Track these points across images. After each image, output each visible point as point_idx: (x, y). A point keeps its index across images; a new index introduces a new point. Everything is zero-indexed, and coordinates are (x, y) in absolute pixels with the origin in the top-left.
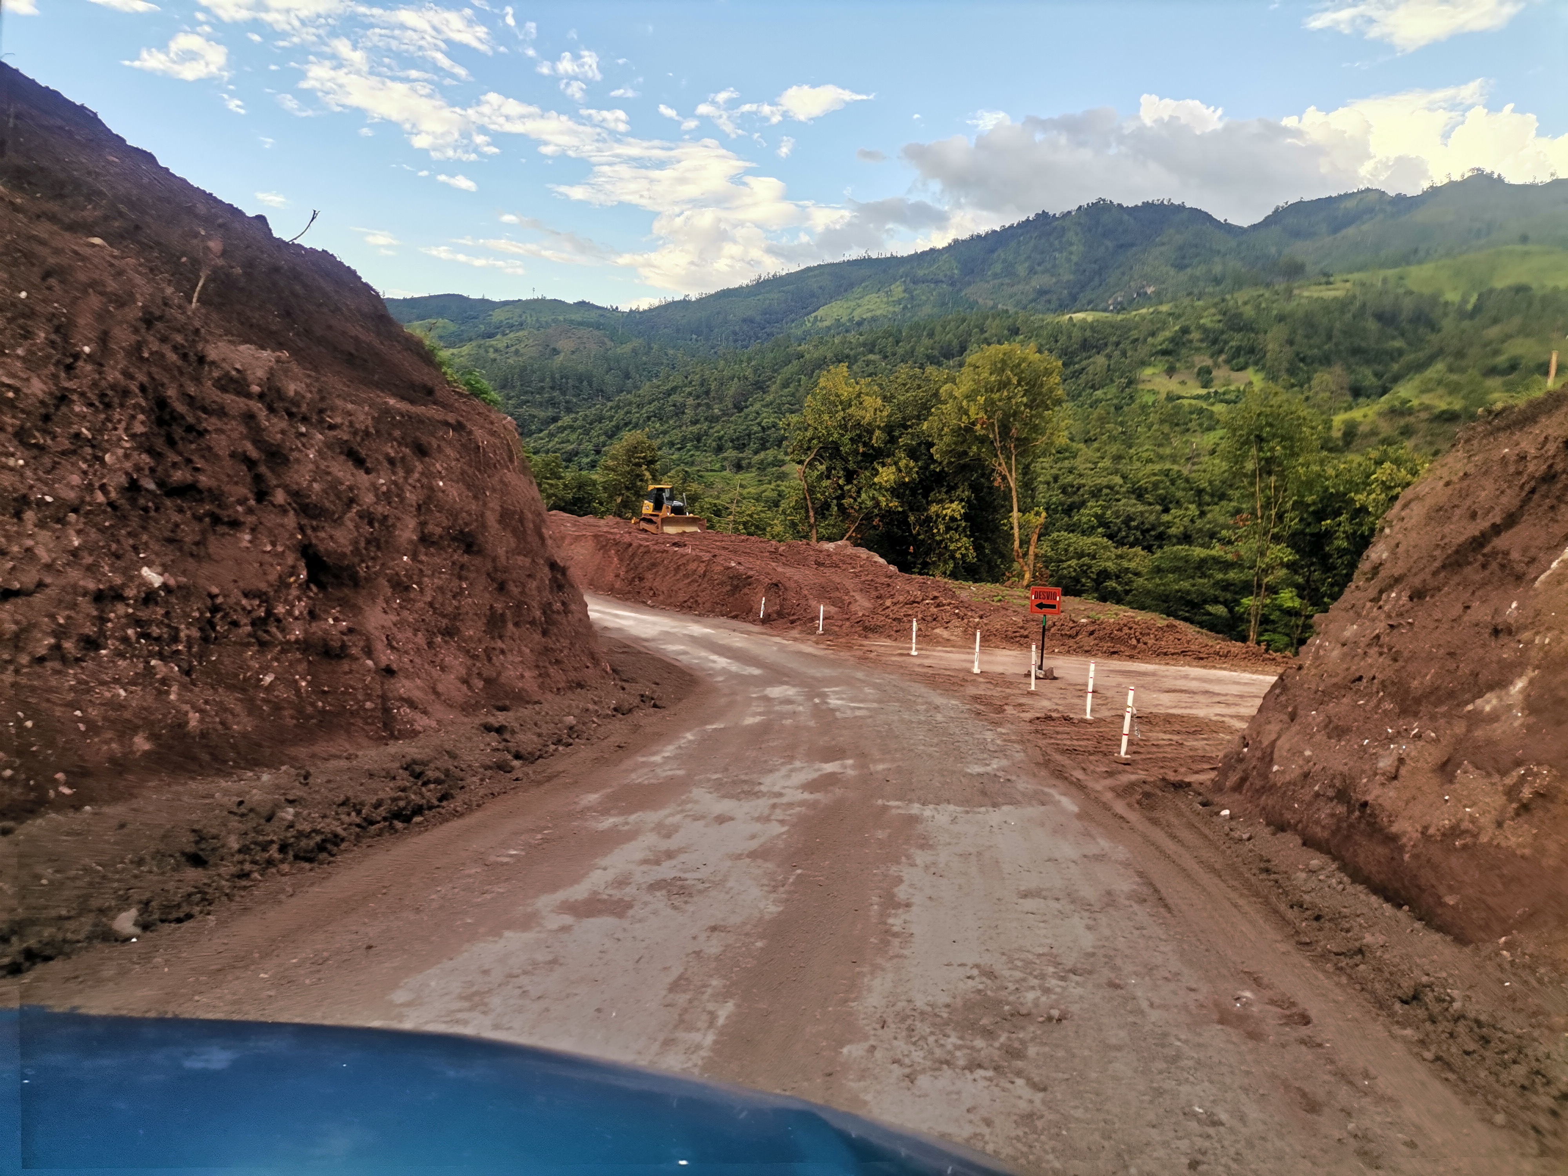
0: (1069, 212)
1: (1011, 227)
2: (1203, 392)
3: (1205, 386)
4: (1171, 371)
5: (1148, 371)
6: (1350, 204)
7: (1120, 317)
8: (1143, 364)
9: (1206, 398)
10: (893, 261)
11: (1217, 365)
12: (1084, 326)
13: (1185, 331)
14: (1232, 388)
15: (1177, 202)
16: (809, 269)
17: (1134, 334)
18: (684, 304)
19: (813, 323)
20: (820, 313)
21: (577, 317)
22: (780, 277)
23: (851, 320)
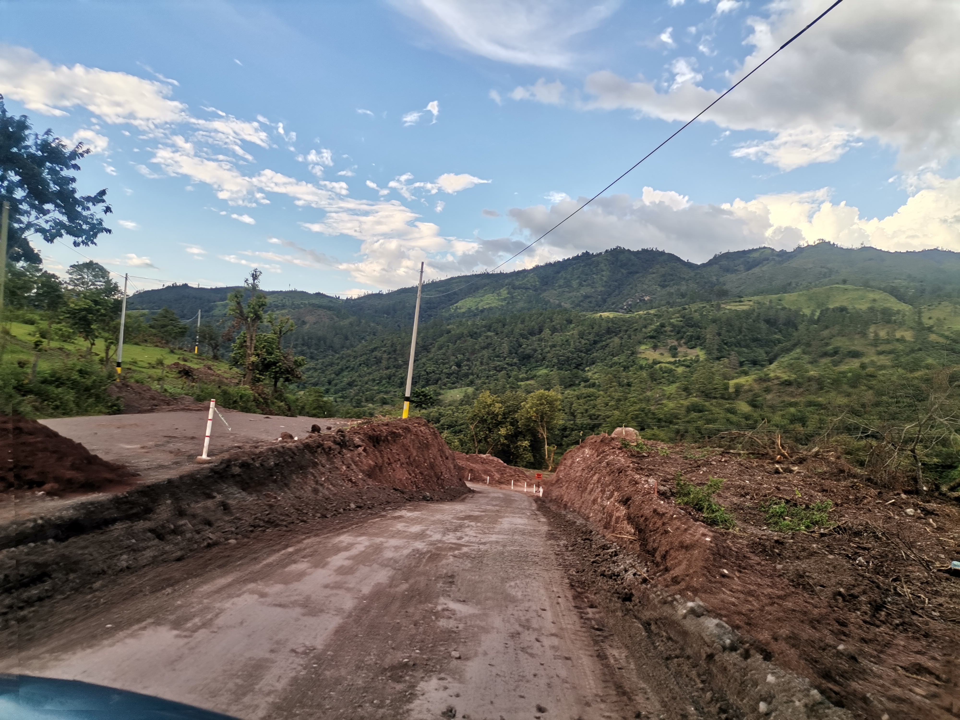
0: (601, 253)
1: (569, 259)
2: (672, 360)
3: (673, 357)
4: (655, 347)
5: (643, 347)
6: (756, 255)
7: (628, 316)
8: (640, 343)
9: (674, 363)
10: (501, 276)
11: (680, 345)
12: (608, 320)
13: (662, 326)
14: (688, 358)
15: (660, 250)
16: (452, 279)
17: (635, 326)
18: (379, 296)
19: (455, 310)
20: (459, 304)
21: (316, 301)
22: (436, 283)
23: (477, 309)
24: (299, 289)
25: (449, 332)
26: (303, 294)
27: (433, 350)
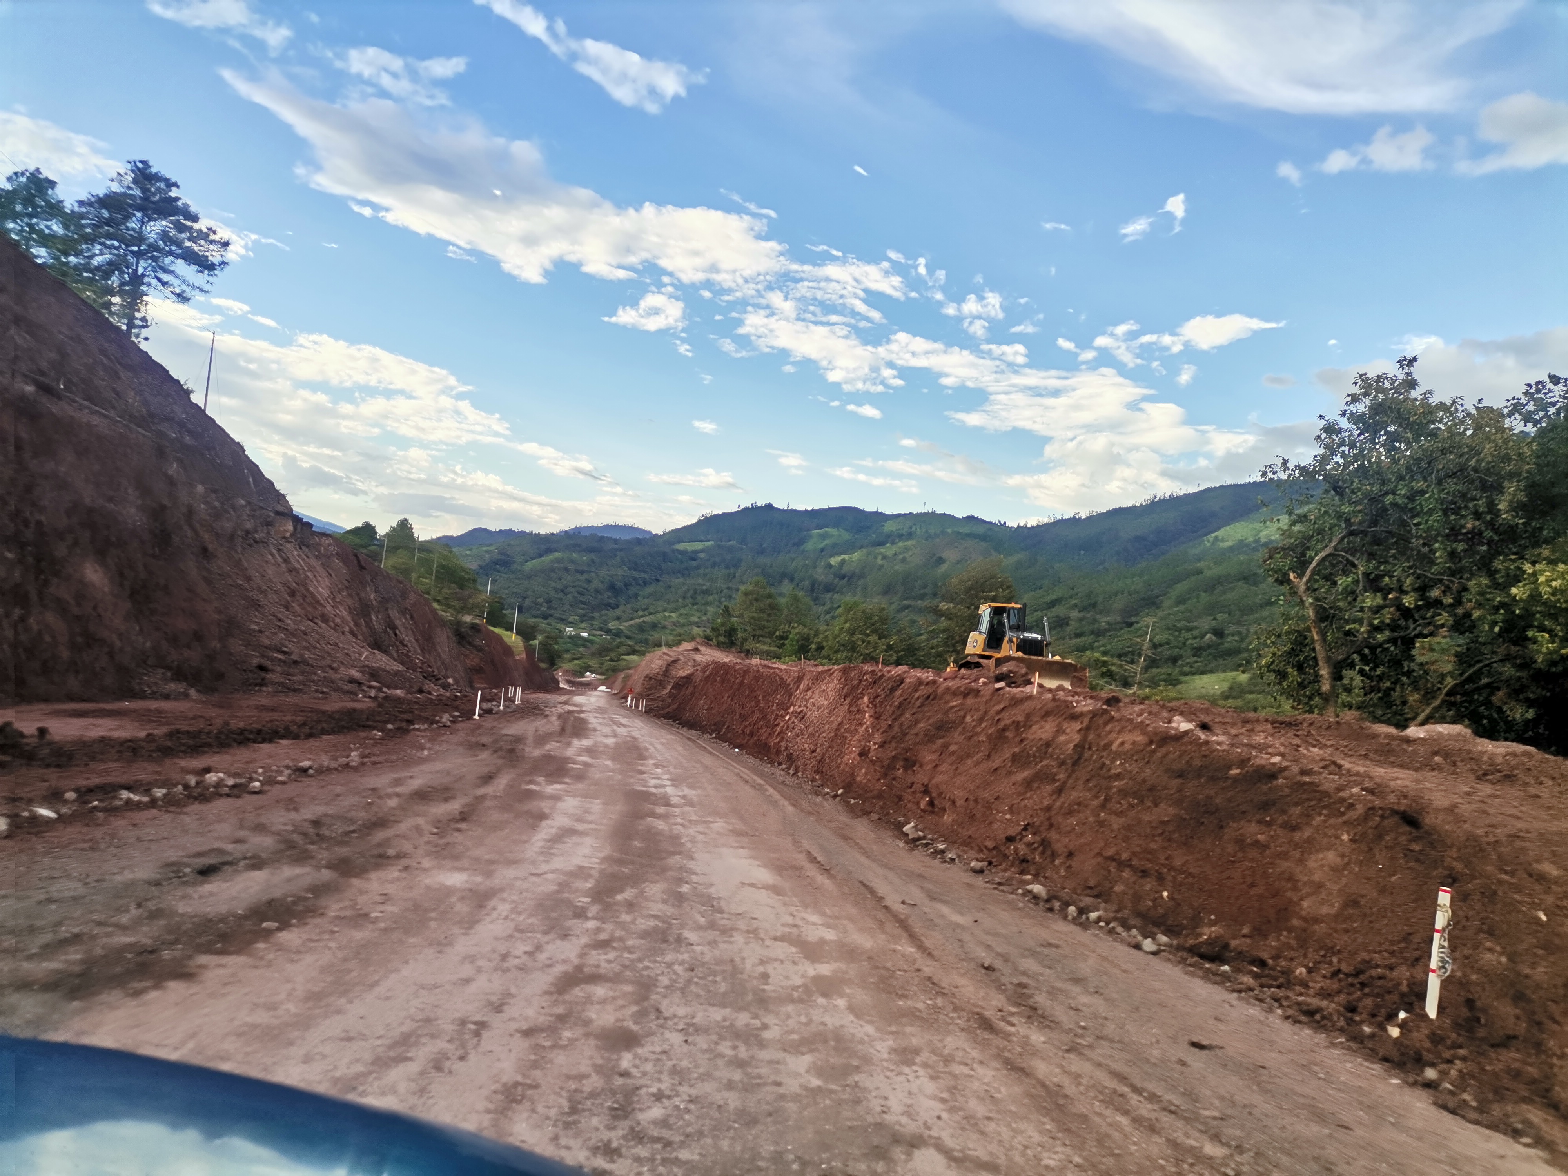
16: (1209, 490)
18: (1074, 521)
19: (1213, 544)
20: (1220, 533)
21: (965, 530)
22: (1178, 498)
23: (1257, 541)
24: (939, 511)
25: (1200, 572)
26: (946, 518)
27: (1167, 603)
